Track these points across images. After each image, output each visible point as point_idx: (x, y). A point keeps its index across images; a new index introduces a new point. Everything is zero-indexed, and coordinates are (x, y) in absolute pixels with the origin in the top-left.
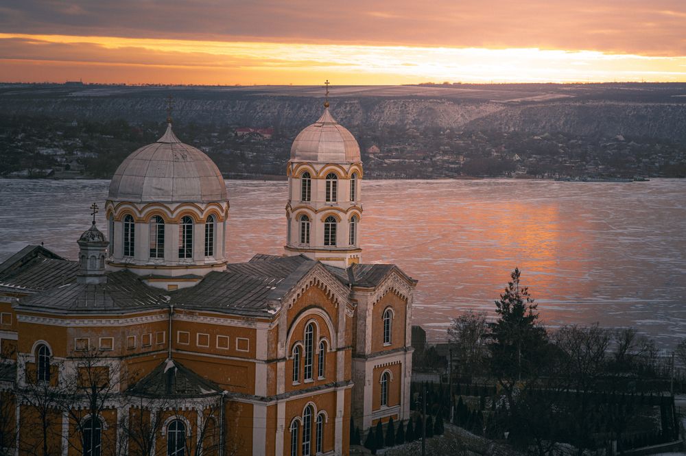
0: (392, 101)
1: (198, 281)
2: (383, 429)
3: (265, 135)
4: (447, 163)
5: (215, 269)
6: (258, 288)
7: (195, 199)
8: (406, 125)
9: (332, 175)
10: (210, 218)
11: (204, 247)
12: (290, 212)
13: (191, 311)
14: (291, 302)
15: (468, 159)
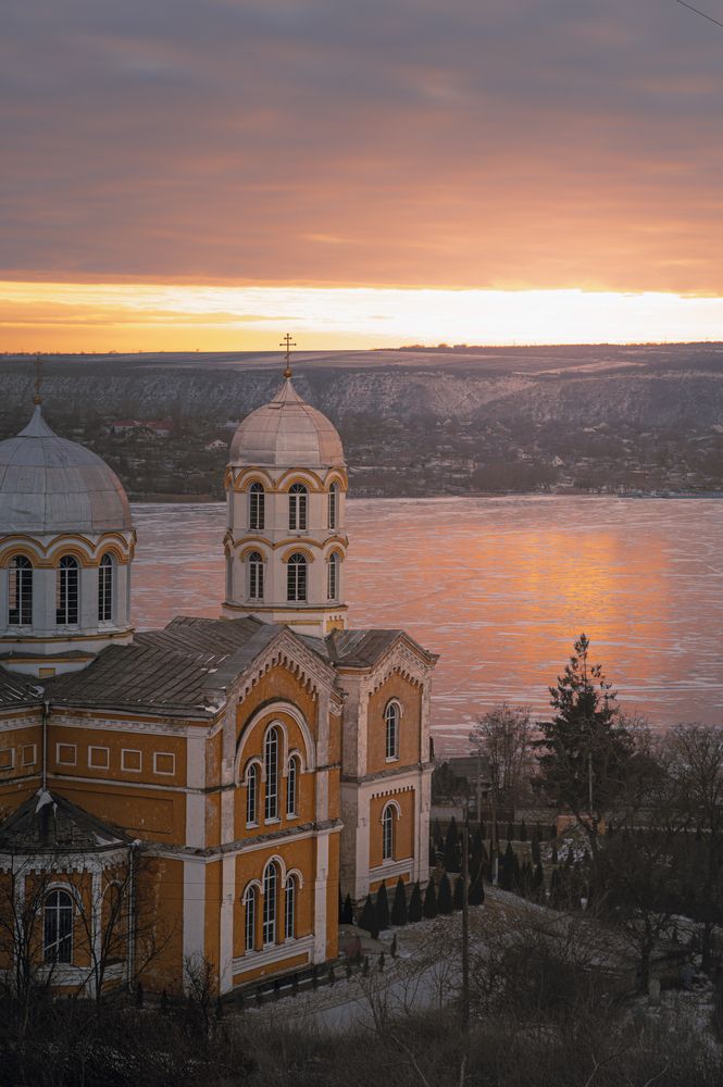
0: (359, 375)
1: (89, 662)
2: (388, 897)
3: (159, 432)
4: (450, 471)
5: (116, 642)
6: (188, 672)
7: (82, 528)
8: (381, 412)
9: (298, 487)
10: (106, 559)
11: (97, 606)
12: (231, 547)
13: (80, 710)
14: (242, 692)
15: (482, 465)
